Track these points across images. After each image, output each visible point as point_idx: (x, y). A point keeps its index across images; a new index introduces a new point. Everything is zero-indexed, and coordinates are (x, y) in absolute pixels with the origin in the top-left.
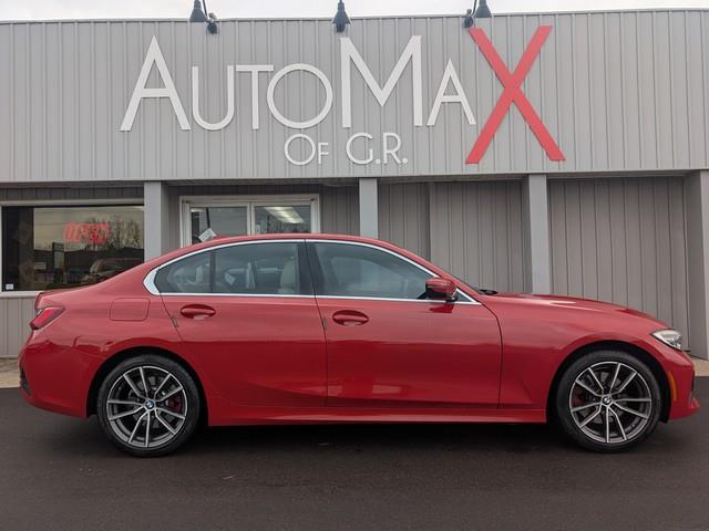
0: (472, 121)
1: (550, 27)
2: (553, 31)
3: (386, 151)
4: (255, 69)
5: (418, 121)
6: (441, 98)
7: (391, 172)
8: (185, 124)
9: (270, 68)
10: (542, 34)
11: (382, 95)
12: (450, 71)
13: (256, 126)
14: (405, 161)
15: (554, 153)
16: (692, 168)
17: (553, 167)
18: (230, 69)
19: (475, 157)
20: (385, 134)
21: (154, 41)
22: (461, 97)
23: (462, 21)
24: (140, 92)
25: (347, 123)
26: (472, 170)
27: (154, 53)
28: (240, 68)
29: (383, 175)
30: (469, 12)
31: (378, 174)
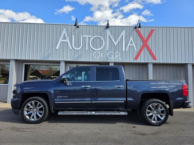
0: (136, 50)
1: (154, 30)
2: (155, 31)
3: (116, 56)
4: (87, 36)
5: (124, 50)
6: (129, 45)
7: (117, 61)
8: (71, 48)
9: (90, 36)
10: (152, 31)
11: (116, 44)
12: (131, 39)
13: (87, 49)
14: (120, 58)
15: (154, 58)
16: (186, 63)
17: (154, 61)
18: (82, 36)
19: (136, 58)
20: (116, 52)
21: (65, 29)
22: (134, 45)
23: (134, 27)
24: (61, 40)
25: (107, 49)
26: (136, 61)
27: (64, 32)
28: (84, 36)
29: (115, 61)
30: (136, 26)
31: (114, 61)
